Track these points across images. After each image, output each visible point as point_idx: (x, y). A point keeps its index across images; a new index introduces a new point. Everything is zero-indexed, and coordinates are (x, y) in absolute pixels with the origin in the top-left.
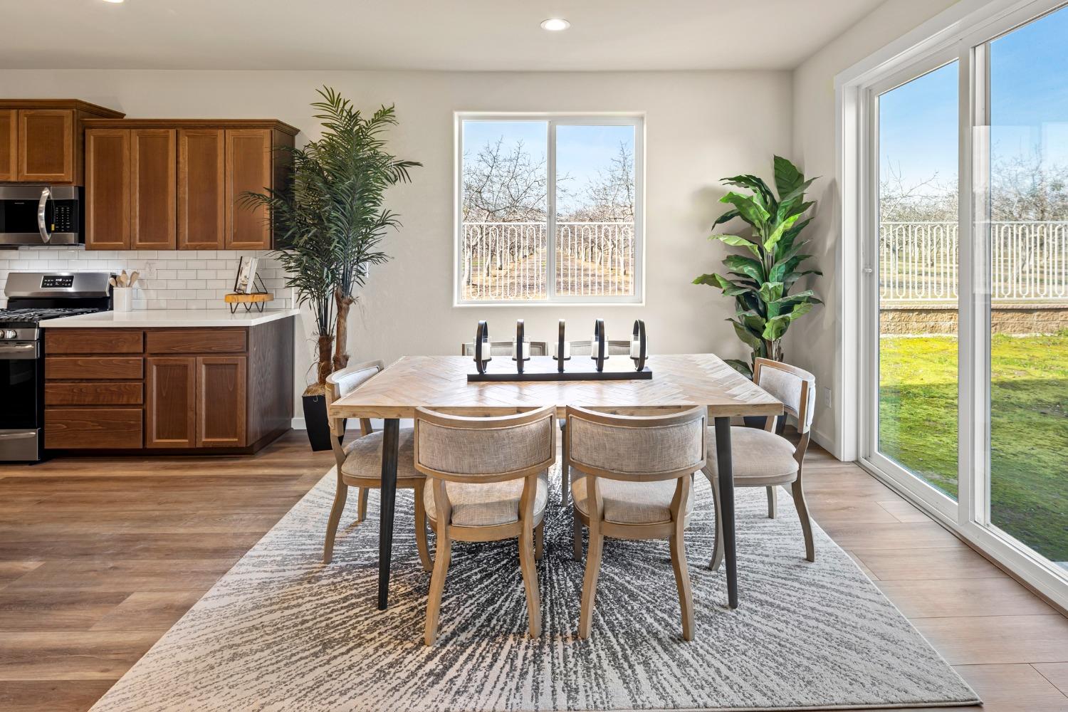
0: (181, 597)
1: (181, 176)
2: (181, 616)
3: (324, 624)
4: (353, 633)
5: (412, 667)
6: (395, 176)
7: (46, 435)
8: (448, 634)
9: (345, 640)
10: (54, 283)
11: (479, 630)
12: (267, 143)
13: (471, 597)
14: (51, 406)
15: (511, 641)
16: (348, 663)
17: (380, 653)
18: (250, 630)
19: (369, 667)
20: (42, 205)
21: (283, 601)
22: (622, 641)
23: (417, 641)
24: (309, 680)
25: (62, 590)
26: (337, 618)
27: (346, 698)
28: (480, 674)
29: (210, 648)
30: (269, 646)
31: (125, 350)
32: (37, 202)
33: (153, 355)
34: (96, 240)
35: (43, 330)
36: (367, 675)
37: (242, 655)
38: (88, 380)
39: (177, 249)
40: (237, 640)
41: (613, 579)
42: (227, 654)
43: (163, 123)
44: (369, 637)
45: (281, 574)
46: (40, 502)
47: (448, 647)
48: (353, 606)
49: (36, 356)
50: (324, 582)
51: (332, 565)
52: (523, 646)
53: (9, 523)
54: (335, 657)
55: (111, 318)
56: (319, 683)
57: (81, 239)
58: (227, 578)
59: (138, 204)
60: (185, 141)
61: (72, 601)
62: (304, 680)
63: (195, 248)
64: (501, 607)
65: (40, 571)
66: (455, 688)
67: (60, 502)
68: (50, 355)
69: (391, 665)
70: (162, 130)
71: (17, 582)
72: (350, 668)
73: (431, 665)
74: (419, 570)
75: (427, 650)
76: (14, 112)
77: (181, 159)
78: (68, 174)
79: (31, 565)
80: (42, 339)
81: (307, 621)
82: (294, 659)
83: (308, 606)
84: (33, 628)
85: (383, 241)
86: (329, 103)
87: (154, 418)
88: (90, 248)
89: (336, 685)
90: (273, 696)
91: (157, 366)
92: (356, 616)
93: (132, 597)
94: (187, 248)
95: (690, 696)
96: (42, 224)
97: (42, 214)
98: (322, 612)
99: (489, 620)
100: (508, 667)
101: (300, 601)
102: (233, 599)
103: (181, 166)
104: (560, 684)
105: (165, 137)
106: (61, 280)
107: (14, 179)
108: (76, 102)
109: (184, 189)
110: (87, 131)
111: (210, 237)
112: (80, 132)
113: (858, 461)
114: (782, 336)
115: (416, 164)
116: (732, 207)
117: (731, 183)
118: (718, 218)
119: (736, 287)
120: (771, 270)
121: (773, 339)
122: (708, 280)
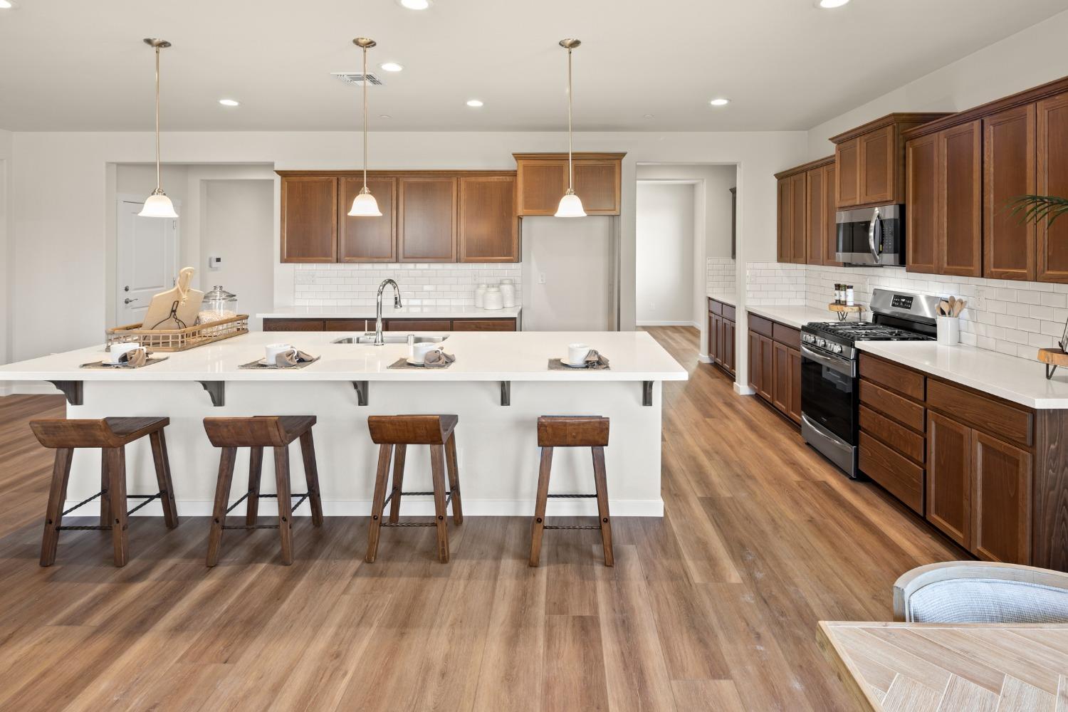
1: (987, 179)
7: (860, 457)
10: (900, 302)
14: (864, 430)
20: (872, 225)
31: (909, 393)
33: (932, 408)
34: (915, 262)
35: (859, 351)
38: (887, 416)
39: (982, 276)
43: (967, 115)
49: (854, 376)
57: (903, 262)
59: (946, 220)
60: (989, 132)
68: (863, 377)
70: (967, 124)
77: (986, 158)
78: (890, 192)
80: (856, 362)
87: (933, 486)
88: (910, 270)
91: (936, 423)
94: (992, 276)
96: (872, 244)
103: (986, 166)
105: (971, 132)
106: (904, 300)
107: (858, 203)
108: (894, 115)
109: (990, 197)
110: (908, 143)
111: (1019, 261)
112: (901, 145)
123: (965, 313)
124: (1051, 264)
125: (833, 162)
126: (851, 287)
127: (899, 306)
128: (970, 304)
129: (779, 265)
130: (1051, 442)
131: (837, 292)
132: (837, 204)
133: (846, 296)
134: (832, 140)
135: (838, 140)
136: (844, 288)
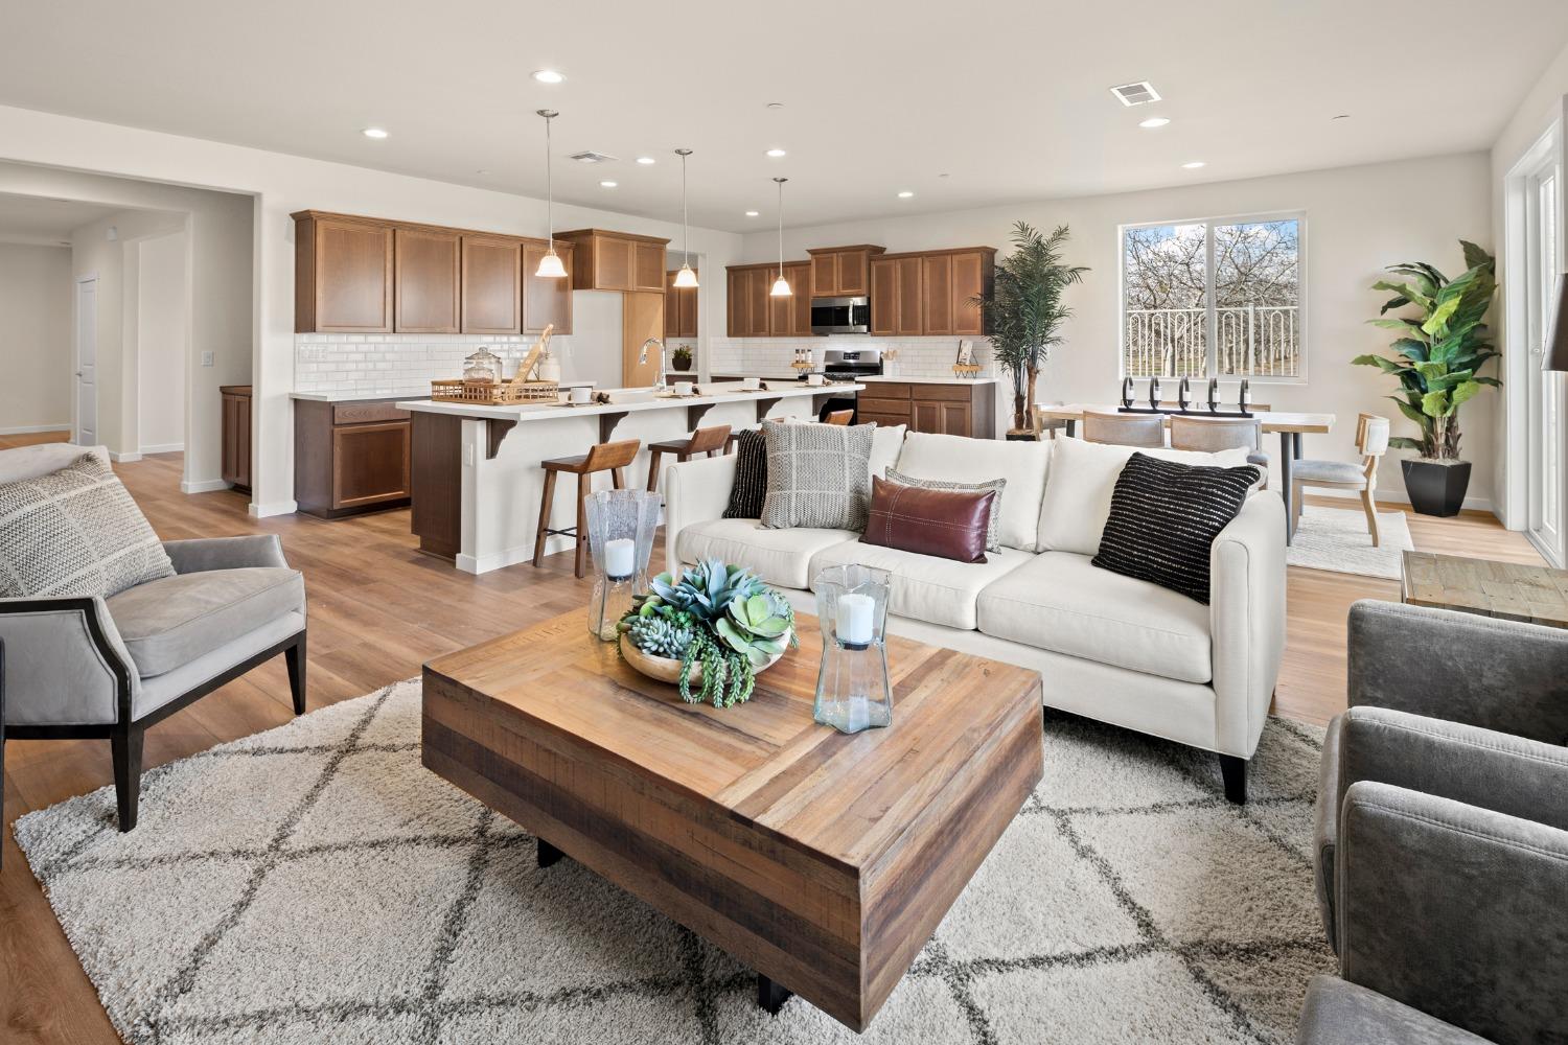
1: (925, 288)
6: (1069, 280)
10: (849, 357)
12: (979, 262)
32: (848, 308)
34: (876, 330)
39: (923, 335)
49: (854, 397)
55: (882, 378)
57: (869, 329)
59: (900, 306)
63: (933, 335)
68: (861, 397)
76: (835, 255)
77: (925, 277)
78: (864, 290)
85: (1060, 328)
86: (1020, 231)
88: (873, 335)
91: (918, 407)
94: (929, 334)
97: (851, 315)
103: (925, 281)
105: (917, 263)
106: (853, 356)
107: (835, 294)
110: (872, 263)
112: (869, 264)
113: (1528, 531)
114: (1449, 414)
115: (1085, 269)
116: (1395, 295)
117: (1395, 271)
118: (1385, 303)
119: (1397, 367)
120: (1433, 350)
121: (1438, 416)
122: (1369, 360)
123: (894, 359)
124: (961, 327)
125: (814, 264)
126: (811, 350)
128: (898, 353)
129: (728, 338)
130: (975, 398)
131: (797, 355)
132: (813, 294)
133: (806, 357)
134: (809, 251)
135: (813, 252)
136: (803, 351)
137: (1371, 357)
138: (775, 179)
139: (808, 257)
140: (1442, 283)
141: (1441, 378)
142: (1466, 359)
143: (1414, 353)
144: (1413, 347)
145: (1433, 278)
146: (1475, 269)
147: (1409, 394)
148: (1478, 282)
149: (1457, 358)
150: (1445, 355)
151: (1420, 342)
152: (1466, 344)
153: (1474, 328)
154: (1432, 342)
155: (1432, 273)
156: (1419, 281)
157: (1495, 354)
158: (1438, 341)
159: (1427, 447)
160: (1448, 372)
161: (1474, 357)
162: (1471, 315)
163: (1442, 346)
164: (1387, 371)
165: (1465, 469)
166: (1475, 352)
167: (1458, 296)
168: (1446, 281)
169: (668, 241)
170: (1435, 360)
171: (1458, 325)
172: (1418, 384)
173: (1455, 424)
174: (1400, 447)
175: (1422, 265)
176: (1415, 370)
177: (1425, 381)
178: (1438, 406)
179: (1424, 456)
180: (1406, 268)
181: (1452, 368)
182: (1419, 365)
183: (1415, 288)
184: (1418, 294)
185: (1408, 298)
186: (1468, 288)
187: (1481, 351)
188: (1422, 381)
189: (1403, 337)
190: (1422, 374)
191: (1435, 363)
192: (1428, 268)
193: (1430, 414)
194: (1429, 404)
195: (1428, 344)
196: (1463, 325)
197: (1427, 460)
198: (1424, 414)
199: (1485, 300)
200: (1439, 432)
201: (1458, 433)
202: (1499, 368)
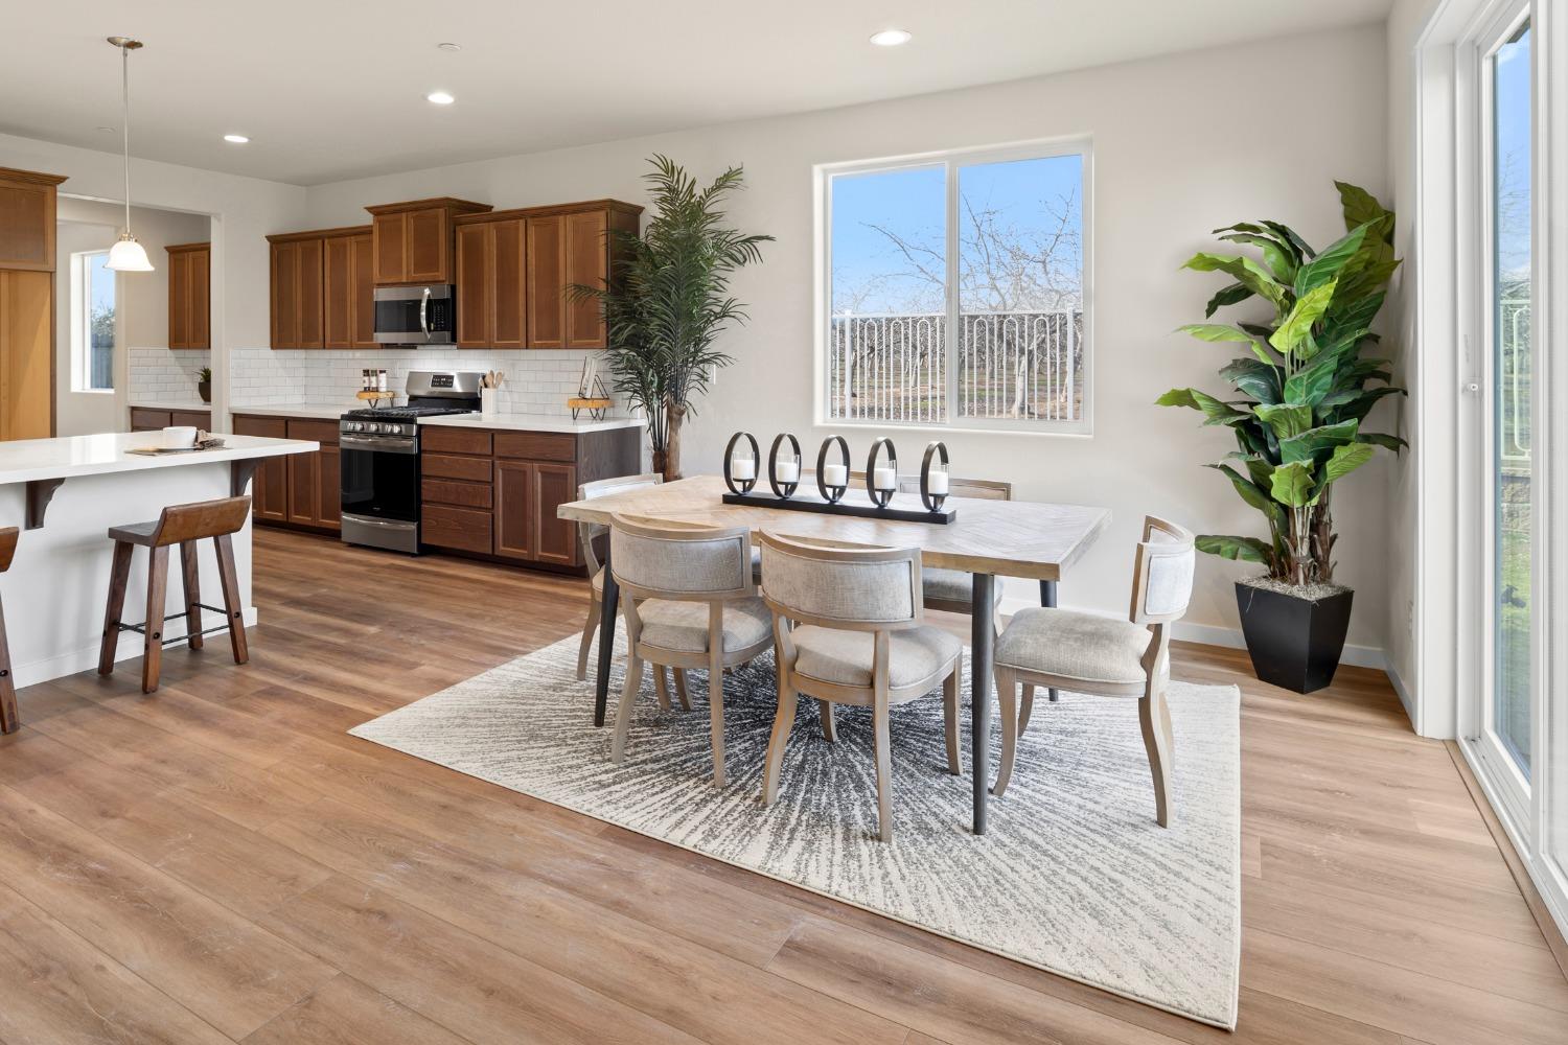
0: (454, 676)
1: (529, 268)
2: (445, 688)
3: (541, 723)
4: (560, 735)
5: (586, 773)
6: (744, 257)
7: (423, 530)
8: (639, 760)
9: (550, 738)
10: (440, 382)
11: (669, 766)
12: (603, 226)
13: (685, 740)
14: (427, 502)
15: (691, 783)
16: (539, 755)
17: (570, 756)
18: (485, 711)
19: (553, 762)
20: (424, 305)
21: (523, 698)
22: (804, 818)
23: (606, 757)
24: (502, 757)
25: (382, 651)
26: (555, 722)
27: (519, 776)
28: (639, 796)
29: (449, 714)
30: (490, 725)
31: (478, 451)
32: (420, 301)
33: (500, 458)
34: (465, 339)
35: (420, 427)
36: (547, 767)
37: (467, 726)
38: (453, 479)
39: (527, 348)
40: (471, 715)
41: (854, 767)
42: (458, 721)
43: (514, 214)
44: (570, 742)
45: (538, 679)
46: (403, 587)
47: (630, 770)
48: (576, 717)
49: (415, 451)
50: (566, 693)
51: (582, 683)
52: (698, 790)
53: (375, 598)
54: (533, 748)
55: (480, 419)
56: (508, 760)
57: (454, 339)
58: (494, 671)
59: (495, 301)
60: (532, 231)
61: (382, 660)
62: (500, 755)
63: (541, 347)
64: (706, 756)
65: (375, 636)
66: (609, 798)
67: (416, 589)
68: (425, 451)
69: (570, 767)
71: (358, 639)
72: (538, 758)
73: (604, 777)
74: (656, 706)
75: (610, 766)
76: (404, 215)
77: (529, 251)
78: (442, 275)
79: (373, 630)
80: (419, 435)
81: (531, 717)
82: (502, 739)
83: (541, 707)
84: (351, 671)
85: (721, 338)
86: (663, 173)
87: (501, 524)
88: (461, 347)
89: (519, 766)
90: (470, 758)
91: (503, 469)
92: (573, 724)
93: (422, 668)
94: (536, 347)
95: (828, 882)
96: (424, 323)
97: (423, 314)
98: (547, 714)
99: (685, 761)
100: (669, 800)
101: (537, 702)
102: (489, 686)
103: (529, 258)
104: (706, 827)
105: (517, 229)
106: (443, 380)
107: (404, 280)
108: (448, 199)
109: (533, 284)
110: (458, 228)
111: (554, 334)
112: (452, 230)
113: (1455, 742)
114: (1315, 501)
115: (768, 238)
116: (1229, 281)
117: (1228, 237)
118: (1212, 296)
119: (1231, 412)
120: (1288, 383)
121: (1297, 504)
122: (1183, 398)
123: (502, 386)
124: (578, 335)
125: (371, 232)
126: (384, 372)
127: (440, 386)
128: (506, 377)
129: (272, 352)
130: (585, 456)
131: (366, 378)
132: (377, 278)
133: (378, 381)
134: (370, 209)
135: (377, 211)
136: (375, 373)
137: (1188, 393)
138: (111, 41)
139: (368, 219)
140: (1306, 259)
141: (1304, 434)
142: (1344, 400)
143: (1256, 387)
144: (1255, 374)
145: (1291, 249)
146: (1362, 230)
147: (1248, 463)
148: (1367, 256)
149: (1329, 396)
150: (1309, 393)
151: (1269, 366)
152: (1346, 371)
153: (1358, 341)
154: (1288, 367)
155: (1289, 241)
156: (1266, 254)
157: (1396, 390)
158: (1298, 364)
159: (1277, 558)
160: (1315, 425)
161: (1358, 395)
162: (1353, 317)
163: (1303, 374)
164: (1213, 420)
165: (1343, 601)
166: (1359, 385)
167: (1332, 281)
168: (1312, 255)
169: (62, 179)
170: (1292, 400)
171: (1334, 334)
172: (1263, 444)
173: (1325, 519)
174: (1234, 558)
175: (1273, 226)
176: (1258, 418)
177: (1277, 439)
178: (1297, 487)
179: (1273, 575)
180: (1246, 231)
181: (1323, 415)
182: (1264, 411)
183: (1262, 266)
184: (1265, 278)
185: (1249, 286)
186: (1348, 267)
187: (1372, 384)
188: (1270, 439)
189: (1241, 356)
190: (1271, 426)
191: (1289, 406)
192: (1282, 231)
193: (1283, 501)
194: (1282, 484)
195: (1282, 370)
196: (1340, 335)
197: (1279, 587)
198: (1273, 500)
199: (1377, 290)
200: (1299, 533)
201: (1332, 533)
202: (1402, 414)
